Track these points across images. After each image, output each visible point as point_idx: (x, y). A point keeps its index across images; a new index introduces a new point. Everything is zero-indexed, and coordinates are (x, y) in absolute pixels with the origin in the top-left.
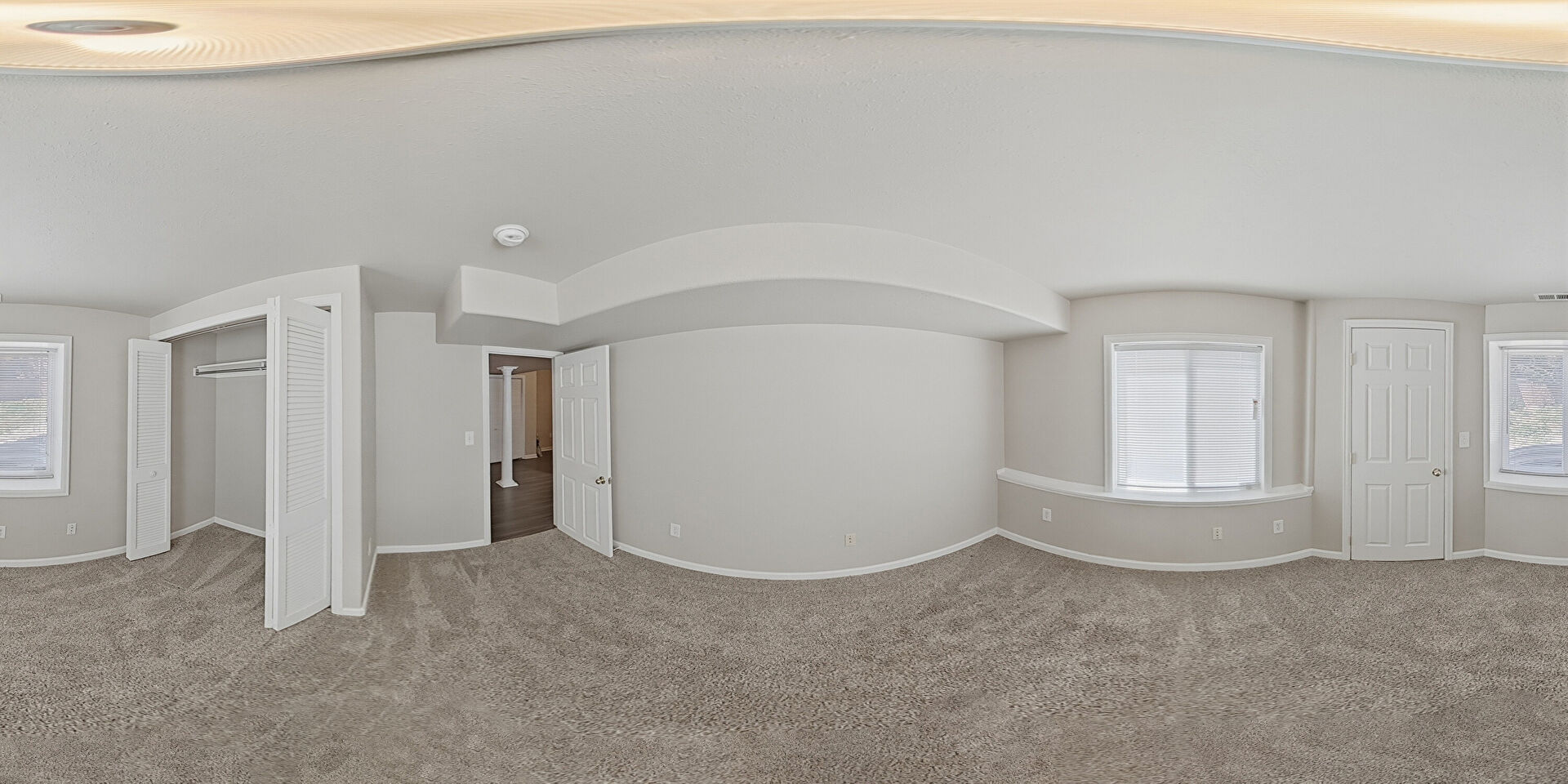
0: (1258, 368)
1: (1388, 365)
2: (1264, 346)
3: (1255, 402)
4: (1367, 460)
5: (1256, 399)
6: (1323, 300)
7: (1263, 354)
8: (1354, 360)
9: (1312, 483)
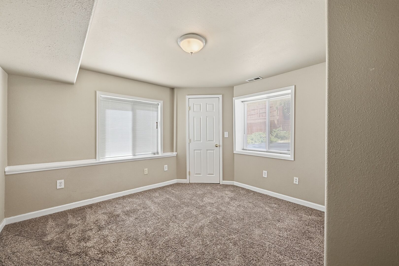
0: (157, 111)
1: (200, 110)
2: (160, 104)
3: (157, 123)
4: (194, 141)
5: (157, 122)
6: (179, 88)
7: (159, 107)
8: (190, 109)
9: (176, 151)
